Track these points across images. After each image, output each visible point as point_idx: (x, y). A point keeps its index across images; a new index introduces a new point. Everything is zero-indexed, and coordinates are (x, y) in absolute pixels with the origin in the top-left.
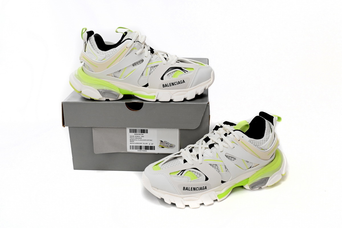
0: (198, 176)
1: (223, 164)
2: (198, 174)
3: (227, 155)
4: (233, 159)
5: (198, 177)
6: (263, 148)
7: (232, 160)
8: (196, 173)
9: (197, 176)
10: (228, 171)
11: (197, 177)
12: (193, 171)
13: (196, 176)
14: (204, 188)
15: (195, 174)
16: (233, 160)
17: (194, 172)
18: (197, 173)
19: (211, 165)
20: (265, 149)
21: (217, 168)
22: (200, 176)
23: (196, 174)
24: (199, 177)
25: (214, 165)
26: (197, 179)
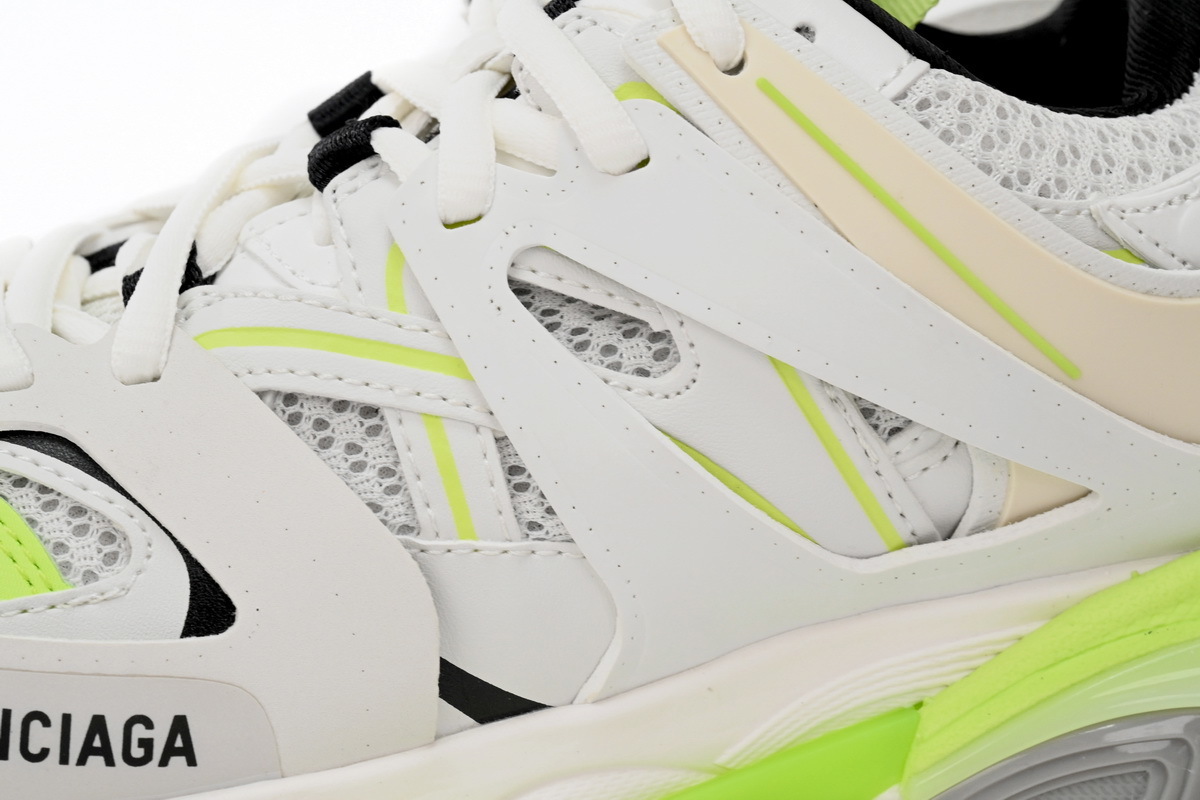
0: (85, 551)
1: (475, 415)
2: (82, 530)
3: (539, 277)
4: (635, 351)
5: (81, 565)
6: (1123, 230)
7: (630, 363)
8: (60, 512)
9: (60, 547)
10: (548, 524)
11: (65, 567)
12: (21, 482)
13: (42, 554)
14: (147, 744)
15: (43, 518)
16: (643, 372)
17: (27, 497)
18: (78, 511)
19: (294, 420)
20: (1156, 254)
21: (386, 472)
22: (112, 558)
23: (57, 524)
24: (89, 576)
25: (336, 420)
26: (62, 590)
